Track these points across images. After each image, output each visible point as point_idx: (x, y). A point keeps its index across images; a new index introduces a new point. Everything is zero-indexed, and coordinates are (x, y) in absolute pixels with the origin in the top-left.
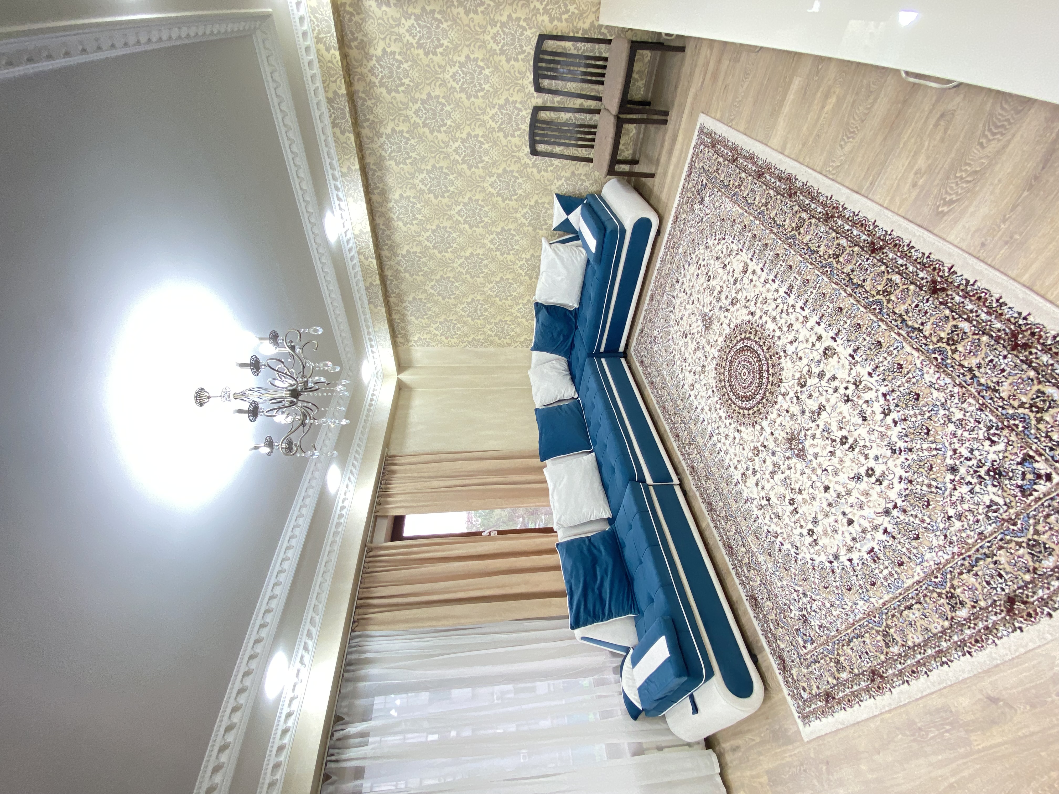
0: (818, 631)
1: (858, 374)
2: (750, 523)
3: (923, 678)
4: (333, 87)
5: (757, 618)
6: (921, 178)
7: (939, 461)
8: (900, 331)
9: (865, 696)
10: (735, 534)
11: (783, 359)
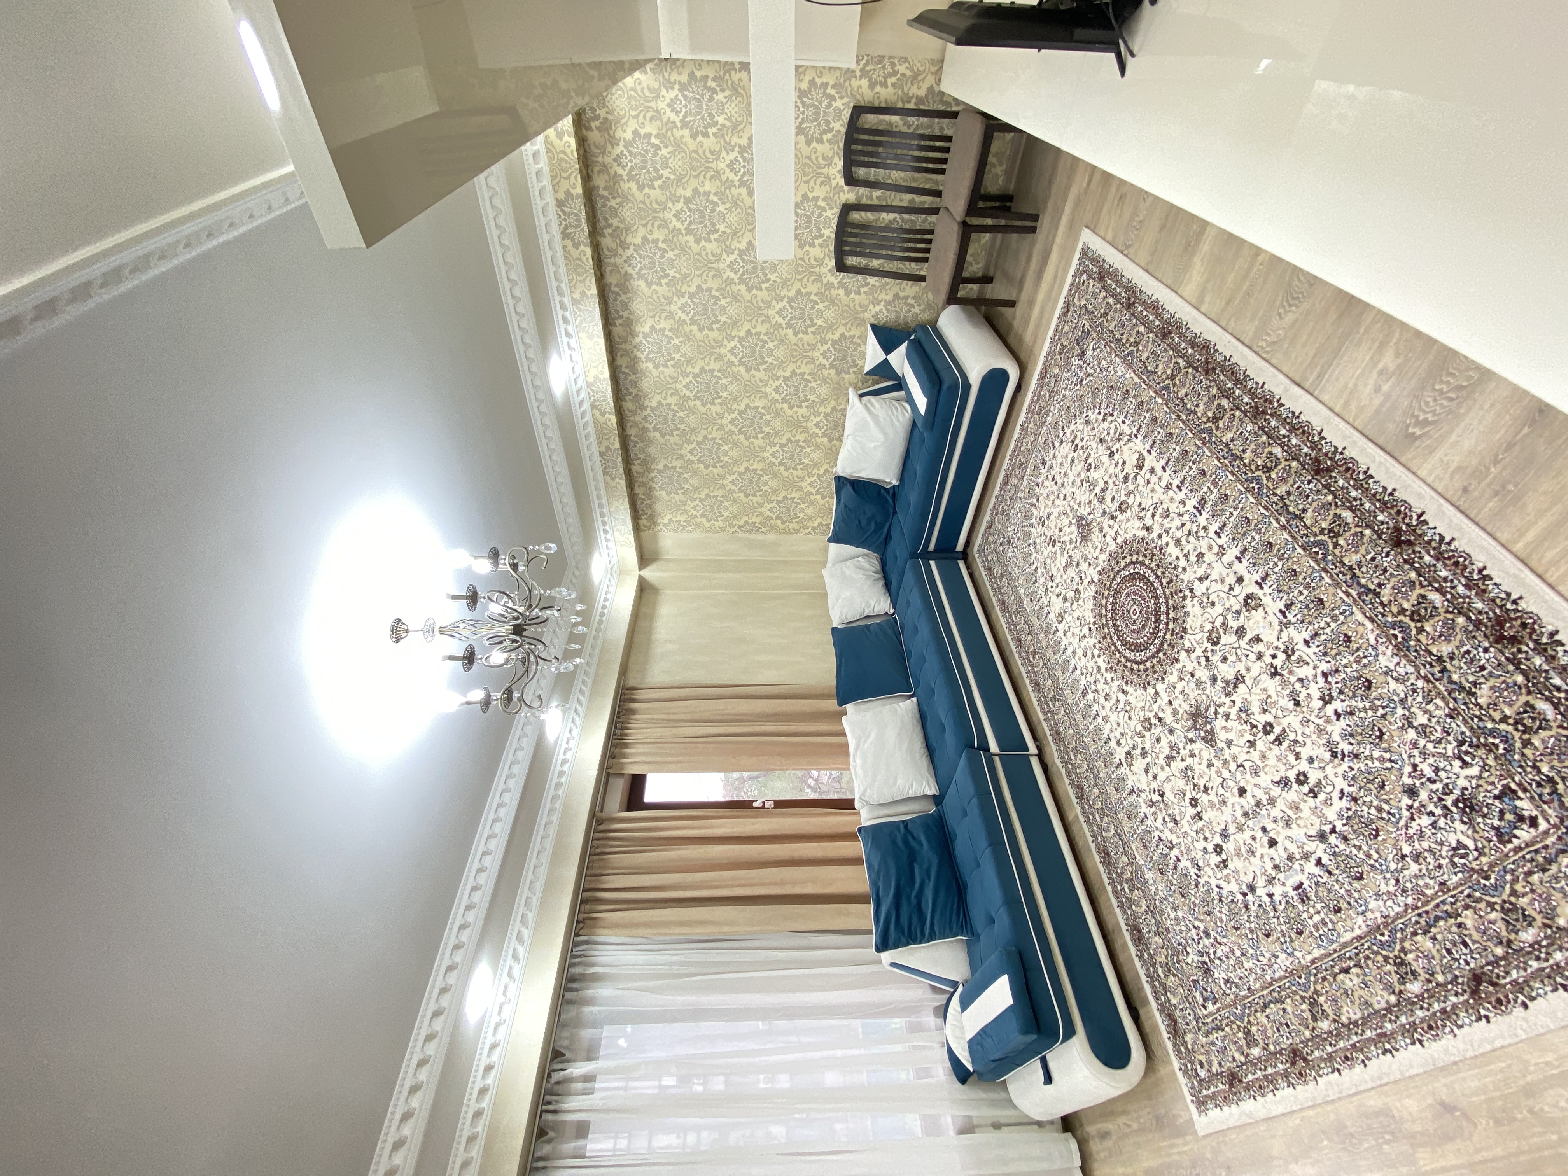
0: (1223, 986)
1: (1291, 640)
2: (1135, 823)
3: (1359, 1068)
4: (565, 185)
5: (1141, 957)
6: (1388, 381)
7: (1393, 778)
8: (1350, 591)
9: (1281, 1082)
10: (1114, 835)
11: (1188, 602)
